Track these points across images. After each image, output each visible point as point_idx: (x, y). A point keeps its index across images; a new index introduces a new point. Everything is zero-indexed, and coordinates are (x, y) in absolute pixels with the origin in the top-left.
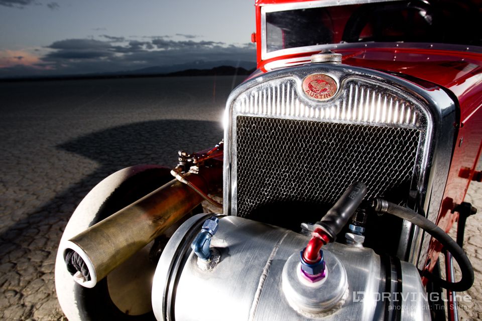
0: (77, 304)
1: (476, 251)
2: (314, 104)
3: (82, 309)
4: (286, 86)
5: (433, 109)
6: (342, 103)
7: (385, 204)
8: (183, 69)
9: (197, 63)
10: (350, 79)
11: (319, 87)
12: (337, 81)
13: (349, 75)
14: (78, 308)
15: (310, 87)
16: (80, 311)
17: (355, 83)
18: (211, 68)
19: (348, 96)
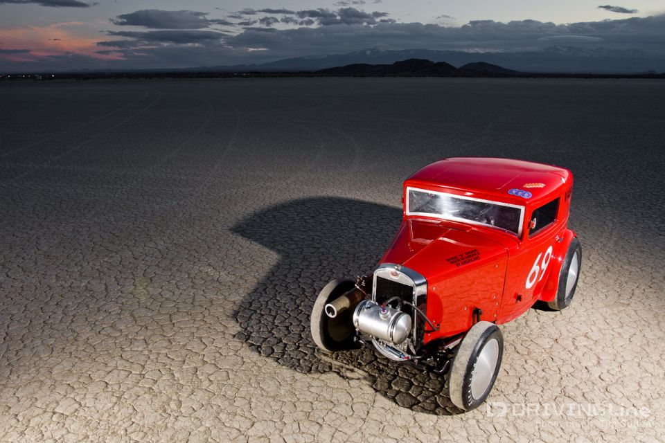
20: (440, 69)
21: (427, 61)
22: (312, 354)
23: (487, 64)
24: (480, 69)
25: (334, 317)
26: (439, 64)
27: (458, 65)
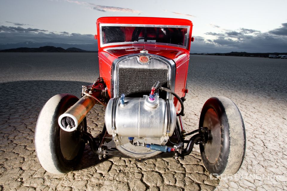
0: (51, 151)
1: (189, 120)
2: (142, 64)
3: (54, 153)
4: (134, 59)
5: (170, 65)
6: (150, 63)
7: (163, 88)
8: (16, 47)
9: (27, 43)
10: (152, 57)
11: (144, 59)
12: (148, 58)
13: (151, 56)
14: (52, 153)
15: (141, 59)
16: (52, 154)
17: (152, 58)
18: (38, 47)
19: (151, 62)
20: (59, 50)
21: (54, 47)
22: (43, 184)
23: (76, 48)
24: (73, 50)
25: (74, 129)
26: (58, 48)
27: (65, 48)
